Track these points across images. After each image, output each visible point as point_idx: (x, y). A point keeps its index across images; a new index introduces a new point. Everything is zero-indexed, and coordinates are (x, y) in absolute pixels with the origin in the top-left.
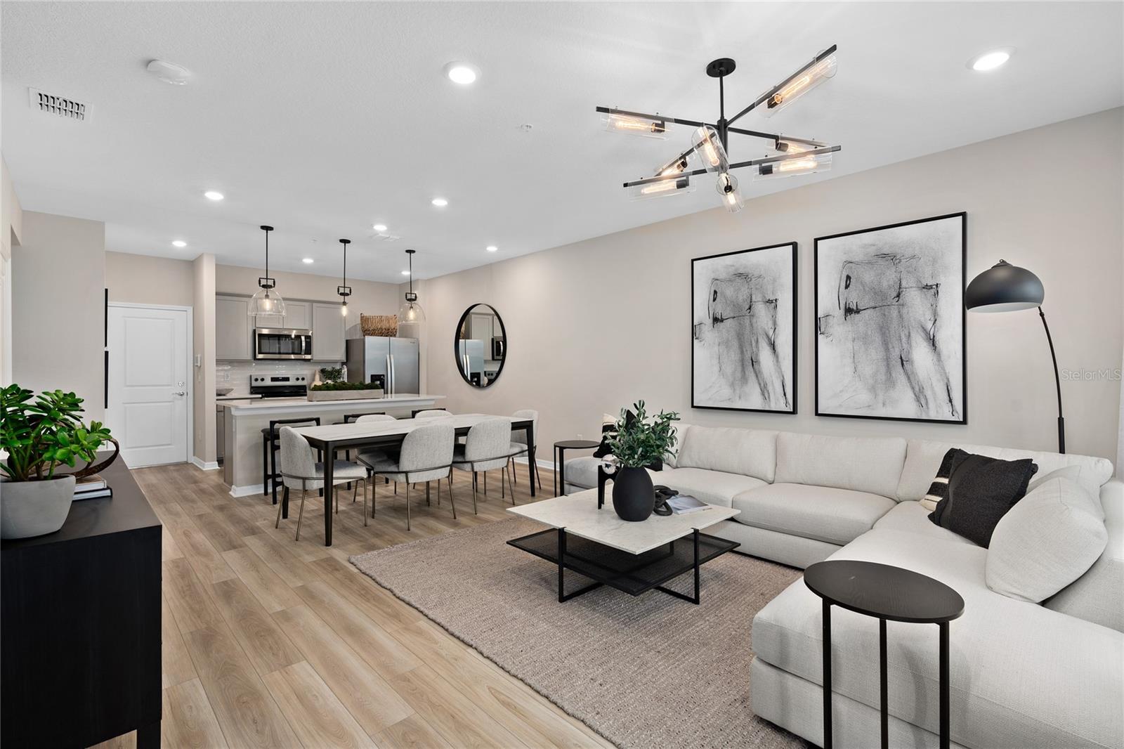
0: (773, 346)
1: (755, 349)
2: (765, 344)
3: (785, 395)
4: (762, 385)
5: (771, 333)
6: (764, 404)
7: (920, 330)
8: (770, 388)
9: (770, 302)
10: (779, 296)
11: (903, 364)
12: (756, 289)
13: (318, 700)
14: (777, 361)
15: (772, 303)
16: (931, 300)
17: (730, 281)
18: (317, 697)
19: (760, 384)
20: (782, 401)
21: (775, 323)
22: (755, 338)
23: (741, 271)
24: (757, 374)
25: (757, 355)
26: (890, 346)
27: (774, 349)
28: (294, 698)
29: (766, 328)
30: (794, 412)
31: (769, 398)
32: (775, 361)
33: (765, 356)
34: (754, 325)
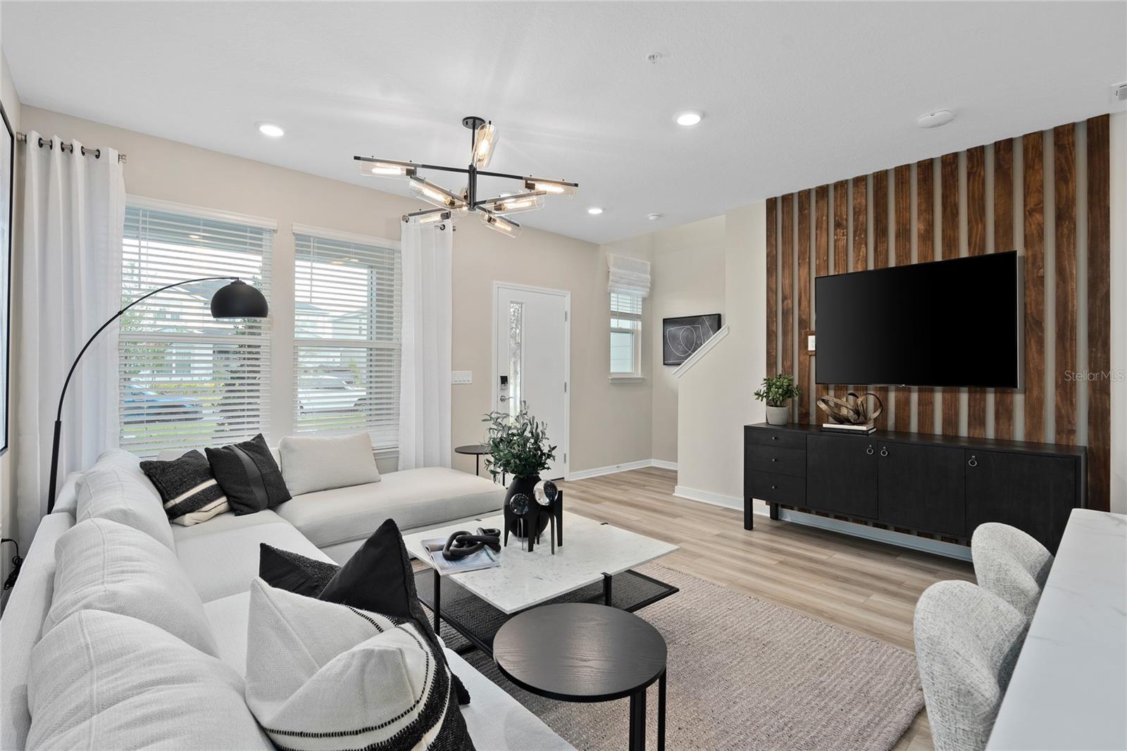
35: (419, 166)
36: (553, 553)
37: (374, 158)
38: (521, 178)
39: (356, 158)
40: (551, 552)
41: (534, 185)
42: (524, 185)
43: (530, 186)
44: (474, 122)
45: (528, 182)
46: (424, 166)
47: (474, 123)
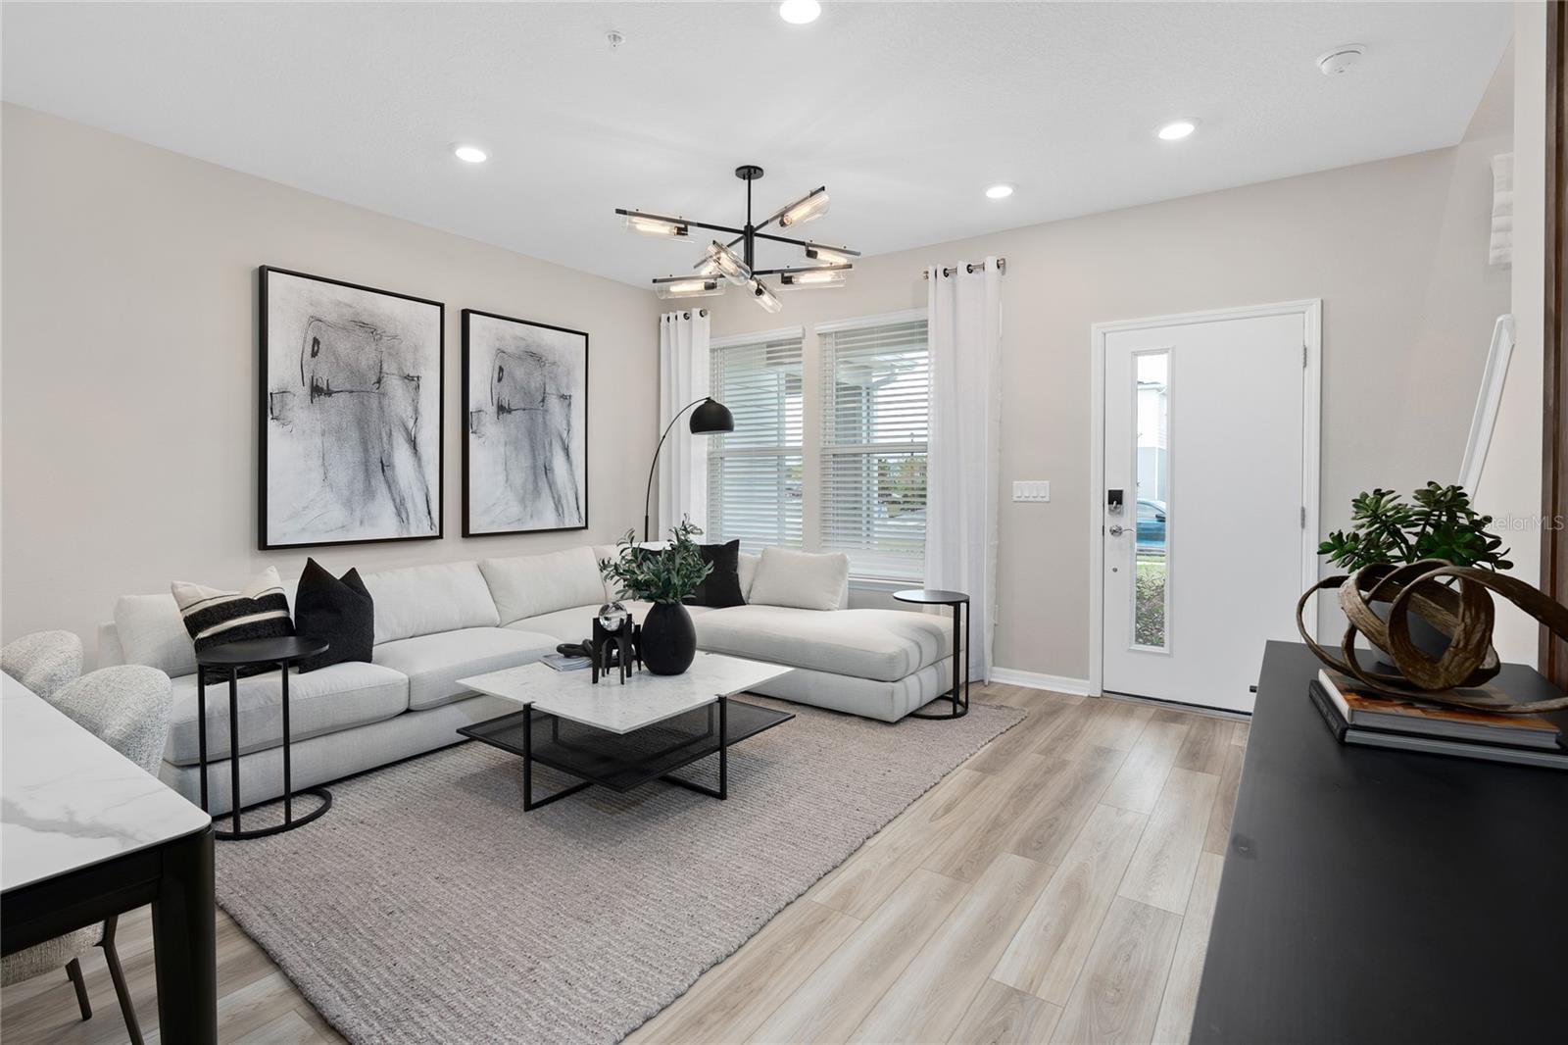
0: (413, 444)
1: (386, 447)
2: (403, 440)
3: (429, 513)
4: (398, 501)
5: (411, 424)
6: (400, 530)
7: (558, 439)
8: (409, 505)
9: (409, 378)
10: (423, 373)
11: (546, 474)
12: (390, 354)
13: (1048, 924)
14: (420, 466)
15: (412, 380)
16: (566, 410)
17: (344, 328)
18: (1046, 927)
19: (394, 500)
20: (426, 522)
21: (416, 411)
22: (387, 428)
23: (365, 319)
24: (390, 484)
25: (390, 456)
26: (537, 453)
27: (415, 448)
28: (1064, 946)
29: (404, 416)
30: (441, 536)
31: (408, 519)
32: (416, 465)
33: (402, 456)
34: (386, 408)
35: (692, 224)
36: (622, 683)
37: (640, 212)
38: (803, 243)
39: (619, 211)
40: (620, 682)
41: (816, 253)
42: (805, 253)
43: (811, 254)
44: (749, 171)
45: (810, 248)
46: (700, 225)
47: (749, 173)
